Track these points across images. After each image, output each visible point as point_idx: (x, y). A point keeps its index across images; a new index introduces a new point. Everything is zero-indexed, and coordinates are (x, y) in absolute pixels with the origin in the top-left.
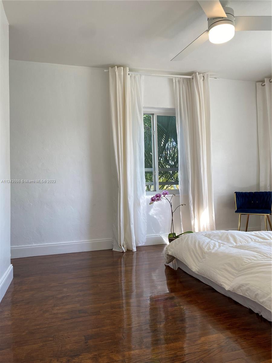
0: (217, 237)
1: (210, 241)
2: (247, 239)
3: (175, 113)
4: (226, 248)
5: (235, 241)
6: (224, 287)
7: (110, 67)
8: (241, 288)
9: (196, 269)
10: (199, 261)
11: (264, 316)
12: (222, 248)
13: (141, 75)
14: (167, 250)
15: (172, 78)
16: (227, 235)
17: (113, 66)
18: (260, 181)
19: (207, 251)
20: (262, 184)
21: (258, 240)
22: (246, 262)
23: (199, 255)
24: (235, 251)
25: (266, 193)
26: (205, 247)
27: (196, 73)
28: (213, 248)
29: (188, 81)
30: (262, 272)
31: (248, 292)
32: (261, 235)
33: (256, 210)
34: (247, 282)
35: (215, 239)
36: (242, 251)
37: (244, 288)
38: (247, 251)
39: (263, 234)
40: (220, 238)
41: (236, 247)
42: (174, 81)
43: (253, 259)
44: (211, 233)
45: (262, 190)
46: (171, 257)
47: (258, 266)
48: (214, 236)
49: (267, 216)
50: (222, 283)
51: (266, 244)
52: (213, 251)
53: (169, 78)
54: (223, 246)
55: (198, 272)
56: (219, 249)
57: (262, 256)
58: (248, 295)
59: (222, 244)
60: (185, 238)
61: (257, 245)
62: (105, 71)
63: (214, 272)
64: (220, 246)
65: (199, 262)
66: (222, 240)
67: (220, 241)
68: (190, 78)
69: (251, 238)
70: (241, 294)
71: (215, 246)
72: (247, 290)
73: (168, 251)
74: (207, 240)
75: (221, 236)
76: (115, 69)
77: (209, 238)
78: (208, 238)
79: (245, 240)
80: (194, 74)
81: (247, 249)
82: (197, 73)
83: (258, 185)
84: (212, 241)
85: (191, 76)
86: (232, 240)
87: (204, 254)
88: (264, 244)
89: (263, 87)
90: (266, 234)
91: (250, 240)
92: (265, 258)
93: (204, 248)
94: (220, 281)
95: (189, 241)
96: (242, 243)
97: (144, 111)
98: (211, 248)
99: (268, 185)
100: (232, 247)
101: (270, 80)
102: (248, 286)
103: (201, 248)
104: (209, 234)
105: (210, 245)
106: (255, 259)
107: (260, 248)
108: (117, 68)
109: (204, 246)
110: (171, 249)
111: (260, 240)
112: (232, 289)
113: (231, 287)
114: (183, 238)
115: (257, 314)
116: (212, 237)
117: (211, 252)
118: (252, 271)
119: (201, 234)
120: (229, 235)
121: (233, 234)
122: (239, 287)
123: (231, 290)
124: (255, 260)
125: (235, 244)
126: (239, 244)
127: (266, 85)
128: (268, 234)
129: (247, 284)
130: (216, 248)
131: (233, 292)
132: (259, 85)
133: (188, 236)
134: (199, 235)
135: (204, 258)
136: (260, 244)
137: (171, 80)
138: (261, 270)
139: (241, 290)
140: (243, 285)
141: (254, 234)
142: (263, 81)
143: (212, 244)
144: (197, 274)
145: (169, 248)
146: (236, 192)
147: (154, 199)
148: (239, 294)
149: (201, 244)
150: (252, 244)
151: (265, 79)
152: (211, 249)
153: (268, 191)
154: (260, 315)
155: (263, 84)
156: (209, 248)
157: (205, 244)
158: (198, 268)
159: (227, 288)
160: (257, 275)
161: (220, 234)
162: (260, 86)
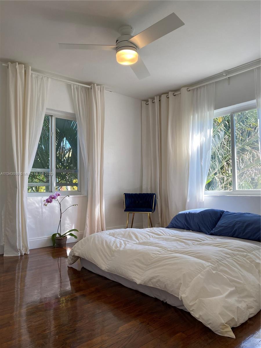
0: (121, 235)
1: (115, 240)
2: (146, 236)
3: (76, 118)
4: (132, 246)
5: (137, 238)
6: (135, 281)
7: (10, 62)
8: (152, 281)
9: (106, 268)
10: (107, 259)
11: (169, 303)
12: (128, 245)
13: (48, 77)
14: (73, 251)
15: (70, 84)
16: (129, 232)
17: (13, 62)
18: (143, 184)
19: (115, 249)
20: (144, 187)
21: (155, 236)
22: (153, 257)
23: (108, 254)
24: (140, 248)
25: (148, 194)
26: (113, 246)
27: (94, 84)
28: (121, 246)
29: (87, 90)
30: (168, 264)
31: (158, 283)
32: (155, 231)
33: (141, 209)
34: (157, 274)
35: (119, 238)
36: (147, 247)
37: (155, 280)
38: (150, 247)
39: (156, 231)
40: (124, 236)
41: (140, 244)
42: (72, 88)
43: (158, 254)
44: (114, 232)
45: (144, 192)
46: (76, 258)
47: (164, 260)
48: (118, 235)
49: (149, 213)
50: (133, 278)
51: (162, 239)
52: (121, 249)
53: (67, 84)
54: (128, 243)
55: (108, 270)
56: (126, 247)
57: (164, 250)
58: (158, 286)
59: (127, 242)
60: (92, 238)
61: (156, 241)
62: (3, 65)
63: (124, 268)
64: (125, 244)
65: (108, 261)
66: (125, 238)
67: (123, 239)
68: (88, 88)
69: (149, 235)
70: (152, 286)
71: (121, 244)
72: (157, 282)
73: (75, 253)
74: (113, 239)
75: (124, 234)
76: (16, 65)
77: (114, 236)
78: (112, 237)
79: (145, 236)
80: (93, 84)
81: (150, 245)
82: (96, 84)
83: (141, 187)
84: (118, 240)
85: (90, 85)
86: (134, 238)
87: (112, 252)
88: (161, 239)
89: (147, 106)
90: (159, 231)
91: (148, 237)
92: (167, 252)
93: (111, 246)
94: (131, 277)
95: (96, 241)
96: (142, 240)
97: (46, 112)
98: (118, 245)
99: (149, 187)
100: (136, 244)
101: (153, 100)
102: (157, 279)
103: (109, 247)
104: (113, 233)
105: (116, 243)
106: (159, 253)
107: (160, 244)
108: (18, 64)
109: (111, 245)
110: (78, 250)
111: (156, 236)
112: (144, 282)
113: (142, 281)
114: (89, 239)
115: (163, 302)
116: (116, 235)
117: (119, 251)
118: (159, 264)
119: (105, 234)
120: (131, 233)
121: (134, 231)
122: (150, 280)
123: (142, 283)
124: (159, 255)
125: (137, 241)
126: (141, 241)
127: (149, 104)
128: (159, 230)
129: (157, 277)
130: (123, 246)
131: (145, 285)
132: (144, 103)
133: (94, 236)
134: (103, 234)
135: (113, 256)
136: (158, 240)
137: (69, 86)
138: (167, 263)
139: (152, 282)
140: (153, 278)
141: (149, 231)
142: (147, 101)
143: (118, 242)
144: (107, 272)
145: (75, 249)
146: (125, 194)
147: (49, 200)
148: (149, 286)
149: (108, 243)
150: (152, 240)
151: (149, 99)
152: (118, 247)
153: (149, 192)
154: (165, 302)
155: (147, 103)
156: (116, 247)
157: (112, 243)
158: (108, 267)
159: (138, 282)
160: (164, 267)
161: (123, 232)
162: (145, 105)
